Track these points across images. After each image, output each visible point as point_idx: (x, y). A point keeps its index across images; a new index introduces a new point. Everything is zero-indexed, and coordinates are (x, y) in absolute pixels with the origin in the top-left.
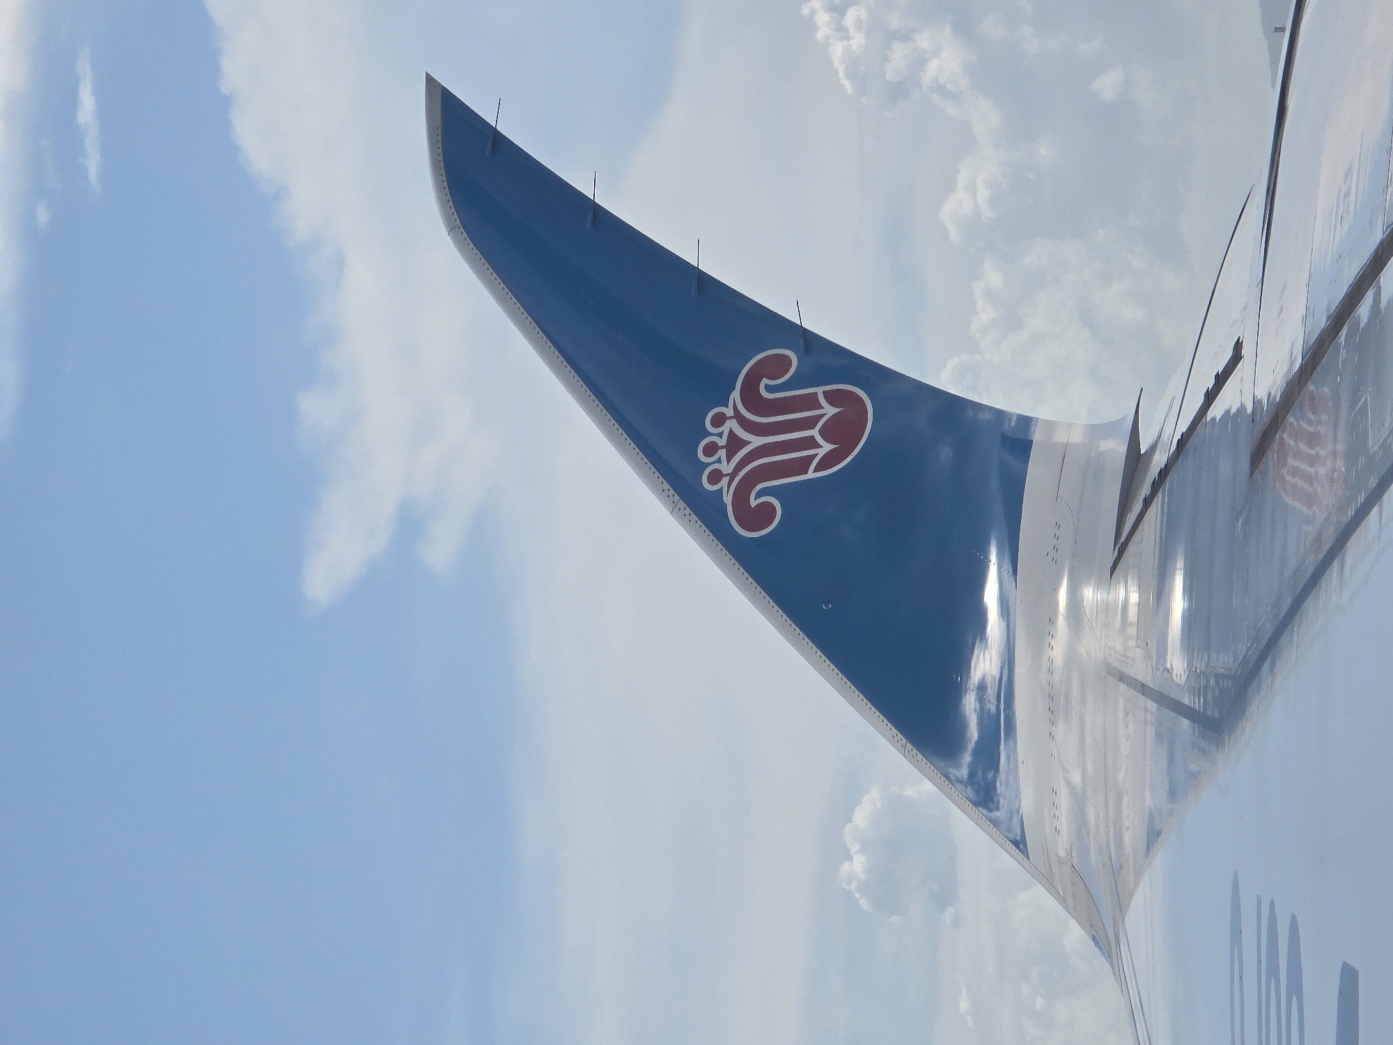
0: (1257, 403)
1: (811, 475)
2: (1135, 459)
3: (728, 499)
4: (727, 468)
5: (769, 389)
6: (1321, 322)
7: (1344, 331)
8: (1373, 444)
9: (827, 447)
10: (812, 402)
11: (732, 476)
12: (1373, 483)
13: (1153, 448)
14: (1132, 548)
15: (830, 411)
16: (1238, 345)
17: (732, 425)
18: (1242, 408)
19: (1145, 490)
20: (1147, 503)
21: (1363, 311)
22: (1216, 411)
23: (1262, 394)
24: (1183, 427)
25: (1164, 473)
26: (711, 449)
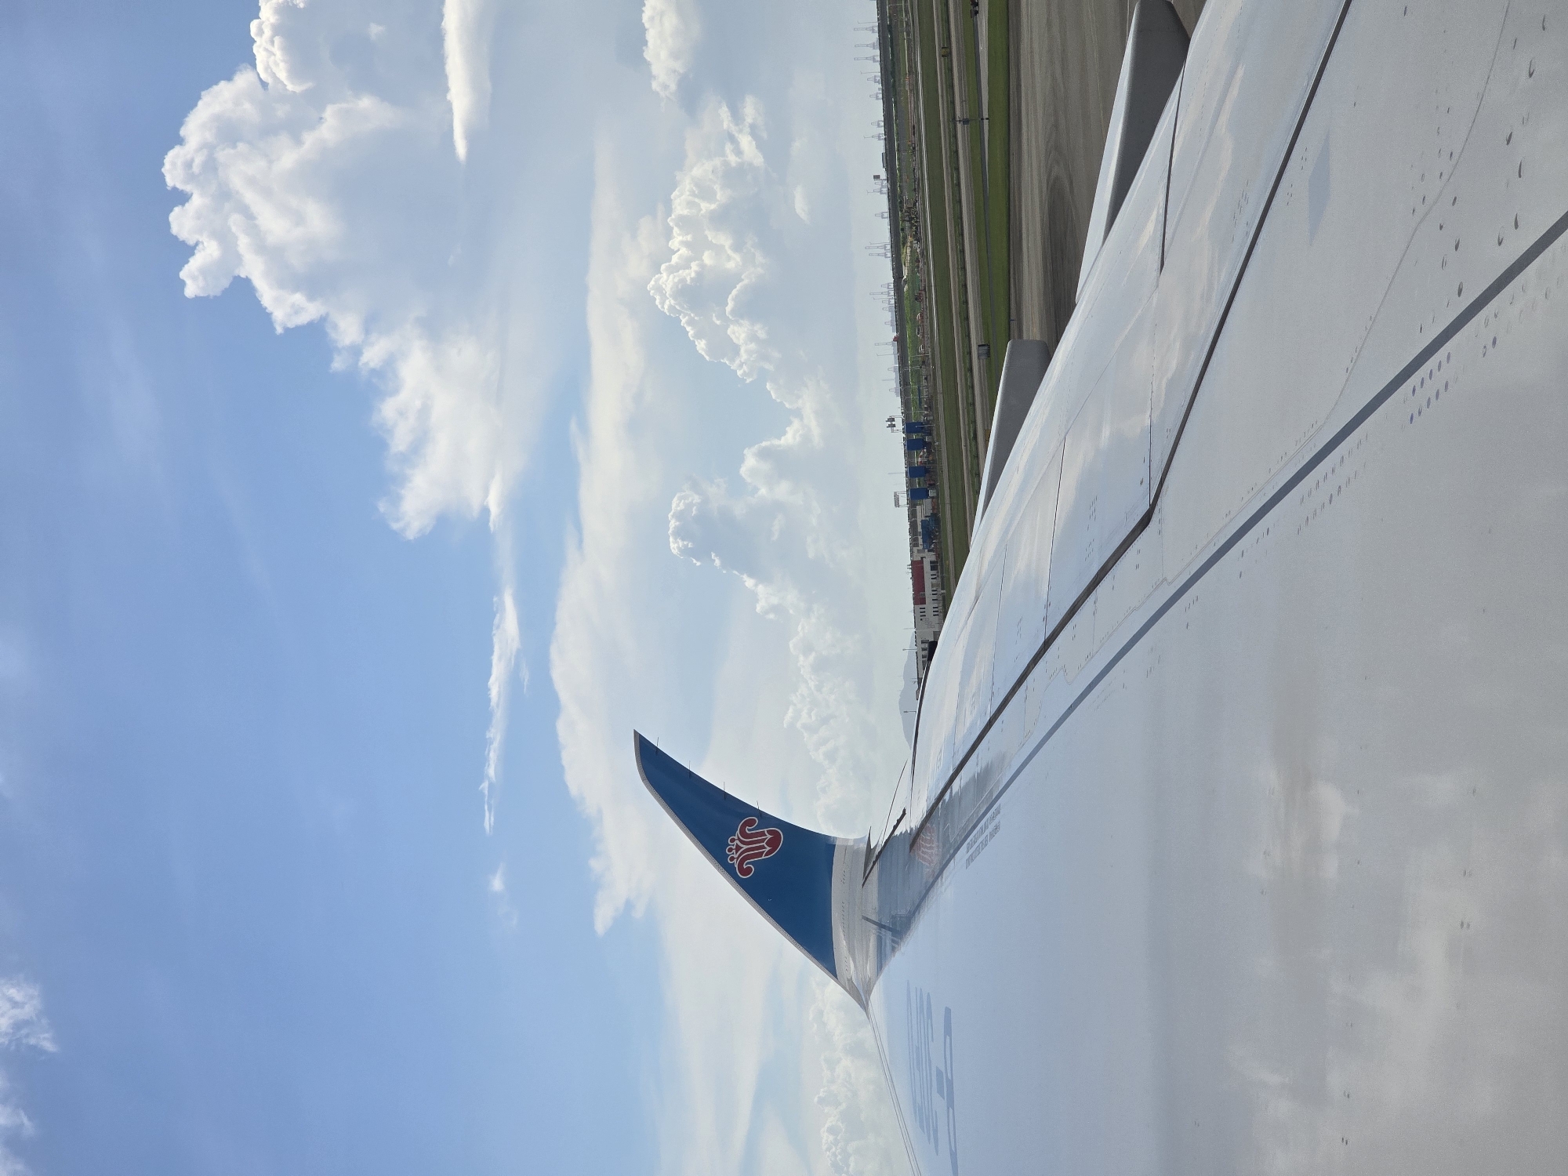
0: (911, 829)
1: (763, 858)
2: (869, 850)
3: (736, 866)
4: (735, 856)
5: (749, 830)
6: (933, 801)
7: (940, 803)
8: (952, 841)
9: (768, 848)
10: (763, 834)
11: (738, 858)
12: (952, 851)
13: (876, 846)
14: (869, 878)
15: (769, 836)
16: (904, 811)
17: (738, 842)
18: (907, 831)
19: (874, 859)
20: (874, 863)
21: (947, 797)
22: (897, 833)
23: (913, 826)
24: (886, 838)
25: (880, 853)
26: (730, 850)
